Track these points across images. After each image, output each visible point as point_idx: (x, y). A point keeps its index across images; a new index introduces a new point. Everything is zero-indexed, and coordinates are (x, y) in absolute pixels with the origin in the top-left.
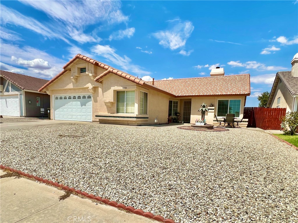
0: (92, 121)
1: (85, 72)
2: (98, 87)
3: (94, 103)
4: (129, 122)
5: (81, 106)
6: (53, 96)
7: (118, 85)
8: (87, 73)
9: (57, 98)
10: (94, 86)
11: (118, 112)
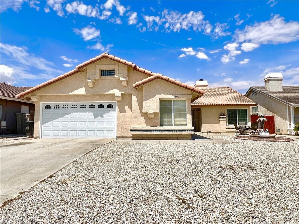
0: (117, 137)
1: (113, 75)
2: (131, 94)
3: (120, 114)
4: (179, 136)
5: (95, 118)
6: (41, 103)
7: (166, 93)
8: (116, 76)
9: (48, 107)
10: (123, 93)
11: (162, 125)
